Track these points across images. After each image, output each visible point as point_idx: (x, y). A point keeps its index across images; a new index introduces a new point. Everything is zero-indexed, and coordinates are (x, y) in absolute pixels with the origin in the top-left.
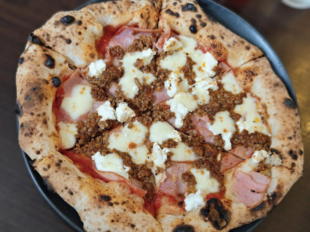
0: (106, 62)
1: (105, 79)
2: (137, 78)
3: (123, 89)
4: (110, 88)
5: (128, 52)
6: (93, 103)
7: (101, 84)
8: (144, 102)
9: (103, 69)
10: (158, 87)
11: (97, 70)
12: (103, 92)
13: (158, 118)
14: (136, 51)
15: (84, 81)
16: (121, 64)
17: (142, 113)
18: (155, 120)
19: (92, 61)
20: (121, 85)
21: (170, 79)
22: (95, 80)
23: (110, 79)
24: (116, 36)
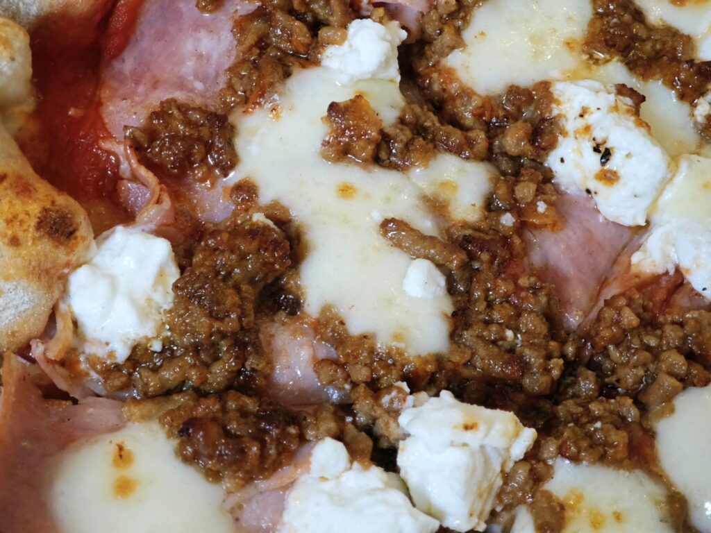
0: (152, 226)
1: (216, 325)
2: (390, 215)
3: (356, 327)
4: (270, 363)
5: (239, 110)
6: (232, 511)
7: (207, 366)
8: (516, 330)
9: (161, 274)
10: (533, 204)
11: (133, 301)
12: (251, 404)
13: (671, 374)
14: (287, 75)
15: (91, 410)
16: (246, 190)
17: (546, 405)
18: (653, 398)
19: (73, 258)
20: (326, 309)
21: (571, 124)
22: (155, 370)
23: (249, 307)
24: (117, 65)
